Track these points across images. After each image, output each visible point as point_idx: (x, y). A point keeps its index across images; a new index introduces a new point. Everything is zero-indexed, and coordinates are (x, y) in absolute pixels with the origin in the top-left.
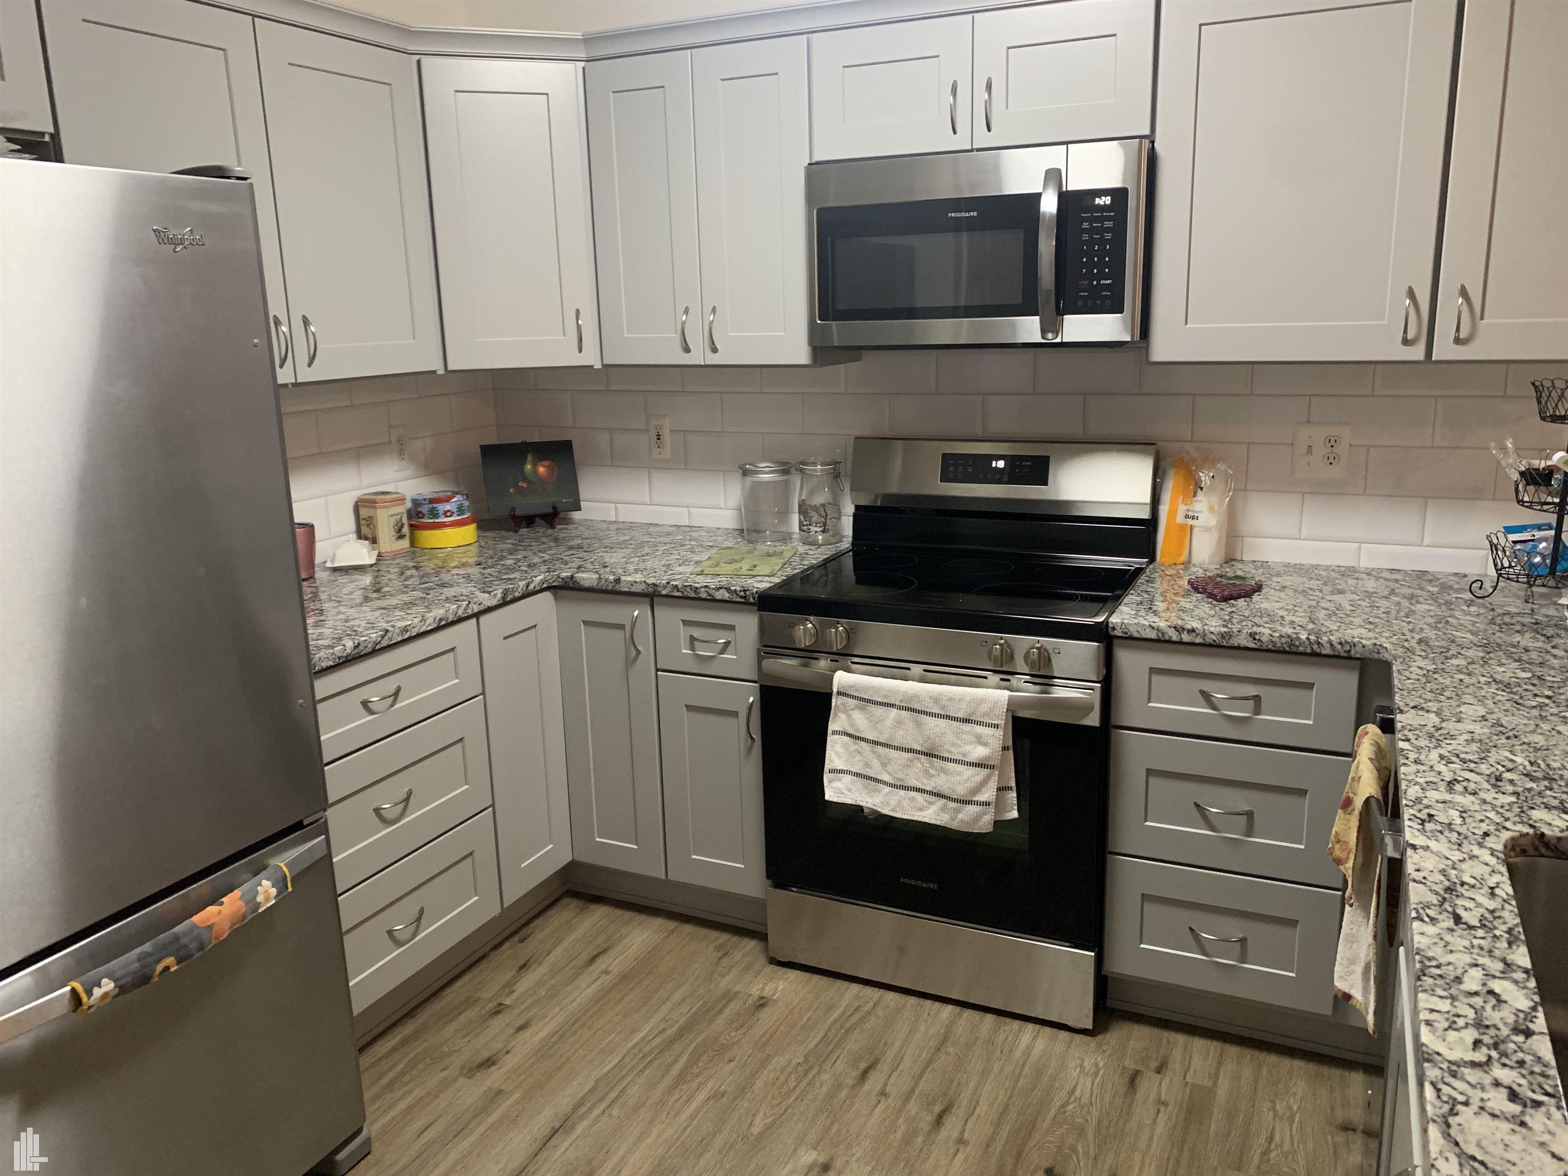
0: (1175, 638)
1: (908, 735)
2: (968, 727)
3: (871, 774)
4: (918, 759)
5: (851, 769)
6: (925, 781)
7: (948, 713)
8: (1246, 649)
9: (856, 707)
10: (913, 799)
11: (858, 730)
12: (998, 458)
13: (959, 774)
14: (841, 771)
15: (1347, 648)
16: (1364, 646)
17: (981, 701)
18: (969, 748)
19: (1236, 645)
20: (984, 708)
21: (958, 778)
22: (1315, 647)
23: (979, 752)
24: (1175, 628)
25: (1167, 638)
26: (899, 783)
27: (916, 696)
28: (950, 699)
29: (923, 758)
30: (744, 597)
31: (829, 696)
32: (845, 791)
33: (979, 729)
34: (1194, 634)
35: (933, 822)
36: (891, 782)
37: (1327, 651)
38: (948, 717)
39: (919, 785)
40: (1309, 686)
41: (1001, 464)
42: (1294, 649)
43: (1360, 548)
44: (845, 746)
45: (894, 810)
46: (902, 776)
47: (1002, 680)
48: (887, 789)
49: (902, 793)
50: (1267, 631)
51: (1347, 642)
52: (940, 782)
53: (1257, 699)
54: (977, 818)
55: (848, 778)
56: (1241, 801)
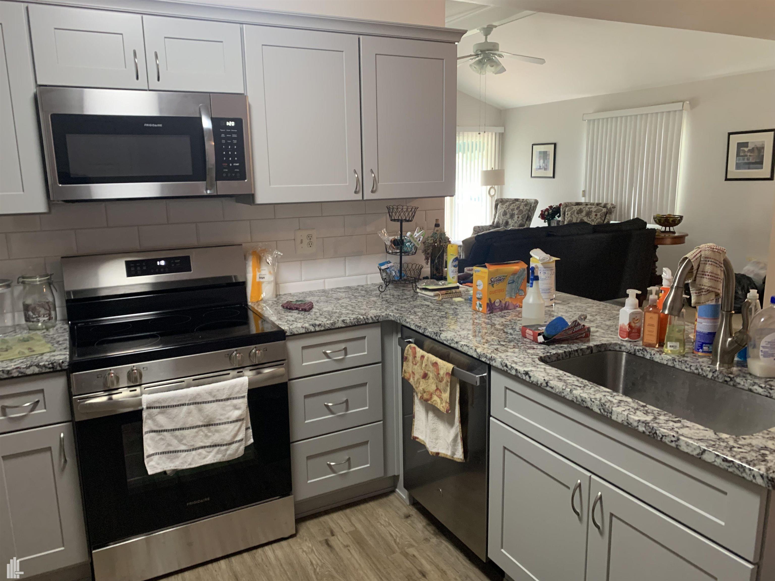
0: (313, 330)
1: (196, 419)
2: (229, 402)
3: (172, 449)
4: (201, 430)
5: (158, 451)
6: (206, 441)
7: (217, 399)
8: (342, 328)
9: (159, 413)
10: (199, 454)
11: (161, 426)
12: (160, 260)
13: (226, 429)
14: (153, 455)
15: (377, 318)
16: (383, 316)
17: (234, 386)
18: (230, 414)
19: (337, 327)
20: (237, 389)
21: (226, 432)
22: (366, 320)
23: (236, 414)
24: (313, 325)
25: (309, 331)
26: (191, 448)
27: (198, 394)
28: (218, 390)
29: (203, 428)
30: (53, 368)
31: (140, 412)
32: (156, 466)
33: (235, 402)
34: (320, 326)
35: (213, 462)
36: (186, 449)
37: (371, 321)
38: (218, 401)
39: (202, 444)
40: (364, 338)
41: (163, 263)
42: (359, 323)
43: (324, 282)
44: (152, 439)
45: (190, 464)
46: (193, 443)
47: (238, 372)
48: (184, 454)
49: (194, 452)
50: (348, 319)
51: (377, 316)
52: (216, 438)
53: (345, 349)
54: (237, 450)
55: (156, 458)
56: (342, 397)
